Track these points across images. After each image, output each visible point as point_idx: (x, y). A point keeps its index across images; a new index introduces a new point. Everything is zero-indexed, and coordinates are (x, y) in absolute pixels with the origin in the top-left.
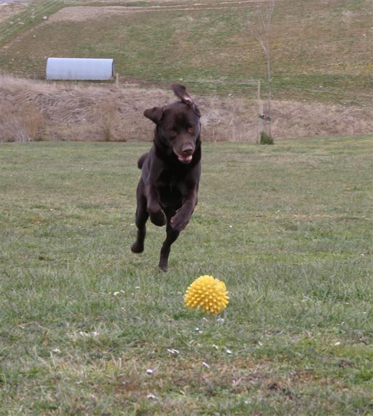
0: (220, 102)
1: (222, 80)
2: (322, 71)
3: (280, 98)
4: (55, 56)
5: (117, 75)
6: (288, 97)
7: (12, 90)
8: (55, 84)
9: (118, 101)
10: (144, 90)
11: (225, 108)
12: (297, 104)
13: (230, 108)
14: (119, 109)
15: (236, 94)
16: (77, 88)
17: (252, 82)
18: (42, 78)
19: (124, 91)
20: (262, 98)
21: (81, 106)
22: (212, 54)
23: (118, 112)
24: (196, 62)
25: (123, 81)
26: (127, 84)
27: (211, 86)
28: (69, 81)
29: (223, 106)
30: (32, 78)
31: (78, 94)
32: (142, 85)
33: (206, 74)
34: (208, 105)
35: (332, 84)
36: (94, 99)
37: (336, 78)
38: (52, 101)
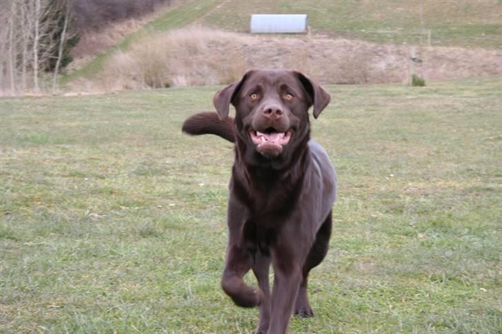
0: (395, 49)
1: (398, 31)
2: (485, 21)
3: (447, 45)
4: (259, 13)
5: (309, 28)
6: (455, 44)
7: (222, 42)
8: (257, 36)
9: (311, 50)
10: (331, 40)
11: (400, 54)
12: (463, 50)
13: (404, 55)
14: (311, 57)
15: (410, 43)
16: (276, 39)
17: (424, 32)
18: (248, 31)
19: (315, 41)
20: (433, 45)
21: (279, 55)
22: (389, 8)
23: (309, 60)
24: (376, 16)
25: (314, 33)
26: (318, 36)
27: (389, 36)
28: (269, 34)
29: (398, 53)
30: (239, 32)
31: (277, 44)
32: (331, 36)
33: (385, 26)
34: (386, 52)
35: (493, 32)
36: (289, 48)
37: (497, 27)
38: (255, 51)
